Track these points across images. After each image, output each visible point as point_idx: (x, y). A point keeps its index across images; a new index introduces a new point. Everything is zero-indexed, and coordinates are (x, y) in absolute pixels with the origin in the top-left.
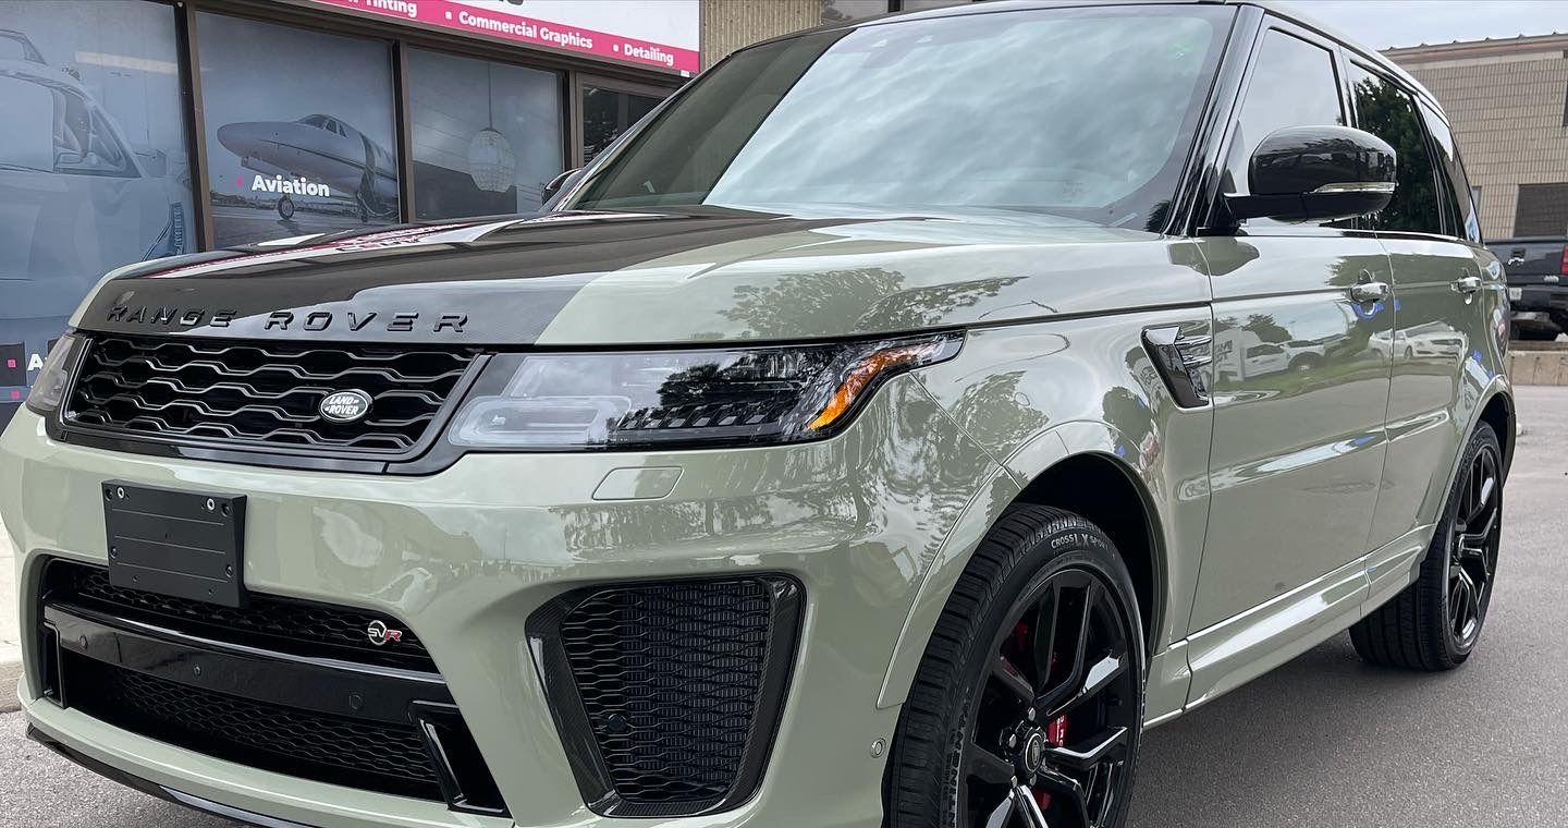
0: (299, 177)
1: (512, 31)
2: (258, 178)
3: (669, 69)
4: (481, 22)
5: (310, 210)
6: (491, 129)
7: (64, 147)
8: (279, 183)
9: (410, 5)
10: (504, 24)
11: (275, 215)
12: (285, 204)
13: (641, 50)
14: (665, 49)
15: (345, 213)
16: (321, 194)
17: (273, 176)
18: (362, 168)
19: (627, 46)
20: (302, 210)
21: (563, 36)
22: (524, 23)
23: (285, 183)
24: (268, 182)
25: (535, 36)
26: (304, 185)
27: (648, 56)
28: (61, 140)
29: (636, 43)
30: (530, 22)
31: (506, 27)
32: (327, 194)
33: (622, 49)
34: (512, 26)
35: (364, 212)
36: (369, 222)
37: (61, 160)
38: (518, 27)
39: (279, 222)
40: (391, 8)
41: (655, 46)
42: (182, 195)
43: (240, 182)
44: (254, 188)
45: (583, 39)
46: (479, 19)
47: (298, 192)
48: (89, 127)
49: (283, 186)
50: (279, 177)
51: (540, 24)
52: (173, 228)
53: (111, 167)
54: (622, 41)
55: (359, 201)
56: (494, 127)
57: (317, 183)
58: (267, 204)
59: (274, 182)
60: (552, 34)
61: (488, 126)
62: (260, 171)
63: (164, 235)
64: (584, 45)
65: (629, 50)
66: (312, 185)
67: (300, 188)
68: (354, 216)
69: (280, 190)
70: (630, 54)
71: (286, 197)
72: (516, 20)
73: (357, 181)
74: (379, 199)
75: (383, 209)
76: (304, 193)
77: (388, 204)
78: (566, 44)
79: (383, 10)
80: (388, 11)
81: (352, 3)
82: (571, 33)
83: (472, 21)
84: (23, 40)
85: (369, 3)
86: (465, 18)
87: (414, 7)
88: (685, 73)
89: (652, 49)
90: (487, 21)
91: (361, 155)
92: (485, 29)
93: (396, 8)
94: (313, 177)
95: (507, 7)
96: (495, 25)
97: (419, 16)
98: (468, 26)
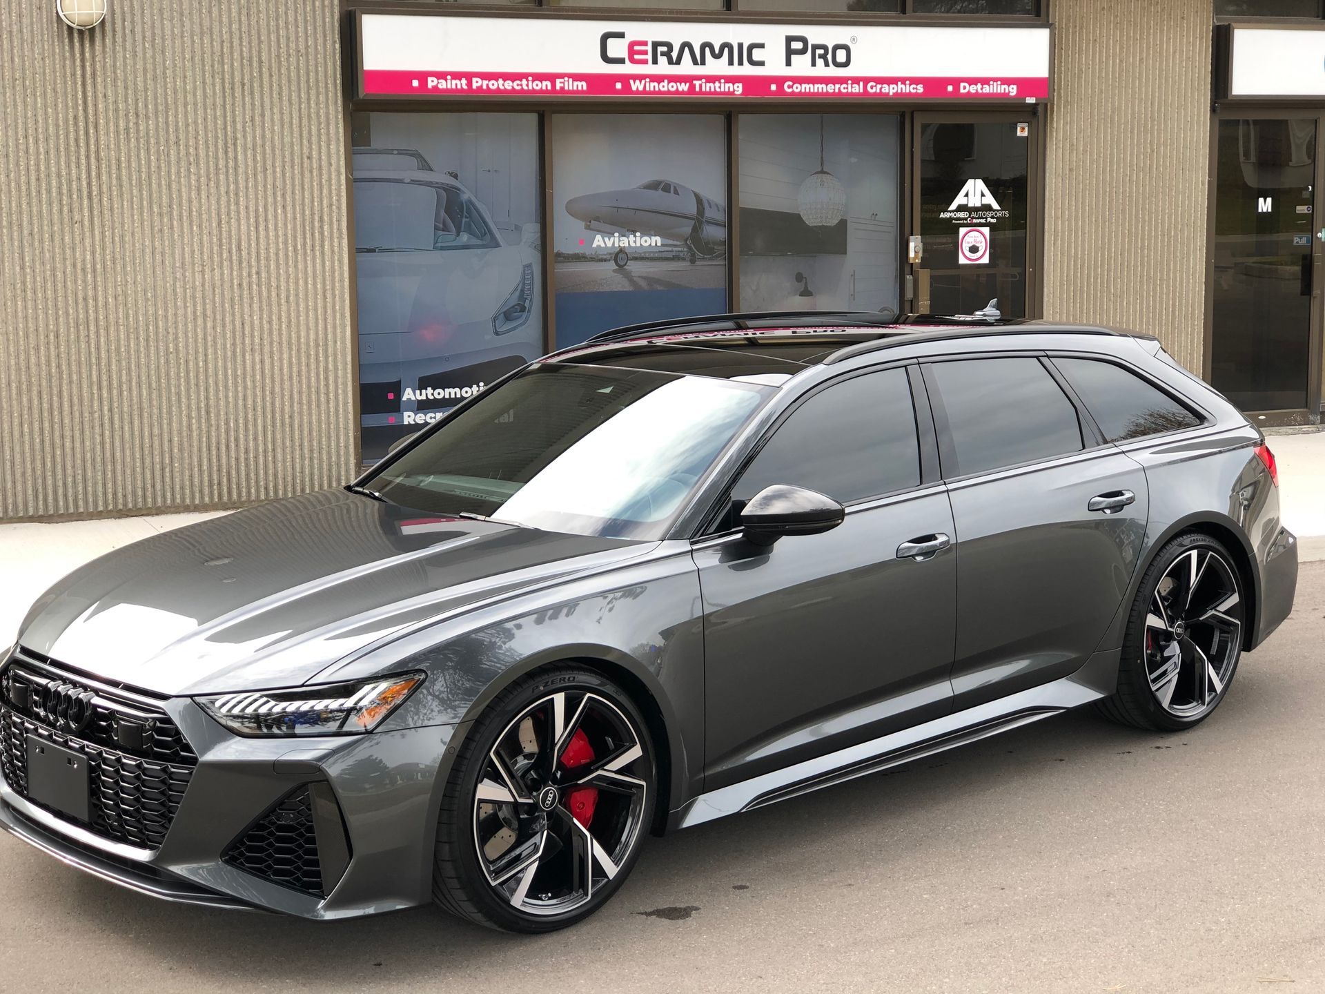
0: (634, 232)
1: (837, 91)
2: (599, 237)
3: (1012, 99)
4: (806, 88)
5: (642, 259)
6: (822, 172)
7: (443, 231)
8: (617, 239)
9: (736, 85)
10: (830, 85)
11: (612, 265)
12: (620, 256)
13: (979, 86)
14: (1007, 81)
15: (676, 258)
17: (611, 235)
18: (694, 219)
19: (962, 85)
20: (635, 259)
21: (892, 86)
22: (850, 82)
23: (621, 239)
24: (606, 239)
25: (861, 91)
26: (638, 239)
27: (987, 89)
28: (441, 226)
29: (972, 81)
30: (856, 80)
31: (830, 88)
32: (659, 244)
33: (957, 88)
34: (837, 86)
35: (693, 255)
36: (697, 263)
37: (440, 240)
38: (845, 86)
39: (614, 271)
40: (718, 90)
41: (995, 80)
42: (533, 258)
43: (582, 242)
44: (594, 245)
45: (914, 86)
46: (804, 86)
47: (633, 244)
48: (462, 212)
49: (619, 241)
50: (616, 234)
51: (866, 80)
52: (524, 284)
53: (479, 242)
54: (956, 82)
55: (689, 248)
56: (825, 170)
57: (650, 236)
58: (605, 257)
59: (612, 239)
60: (879, 86)
61: (820, 170)
62: (599, 231)
63: (516, 289)
64: (914, 92)
65: (965, 88)
66: (645, 238)
67: (635, 242)
68: (684, 259)
69: (616, 245)
70: (966, 91)
71: (621, 250)
72: (842, 80)
73: (687, 229)
74: (707, 243)
75: (711, 251)
76: (638, 245)
77: (715, 247)
78: (896, 94)
79: (710, 93)
80: (715, 93)
81: (683, 93)
82: (899, 83)
83: (797, 88)
84: (416, 155)
85: (697, 89)
86: (789, 87)
87: (740, 85)
88: (1031, 100)
89: (991, 83)
90: (811, 86)
91: (693, 210)
92: (810, 93)
93: (722, 90)
94: (647, 232)
95: (833, 72)
96: (820, 88)
97: (744, 93)
98: (793, 93)
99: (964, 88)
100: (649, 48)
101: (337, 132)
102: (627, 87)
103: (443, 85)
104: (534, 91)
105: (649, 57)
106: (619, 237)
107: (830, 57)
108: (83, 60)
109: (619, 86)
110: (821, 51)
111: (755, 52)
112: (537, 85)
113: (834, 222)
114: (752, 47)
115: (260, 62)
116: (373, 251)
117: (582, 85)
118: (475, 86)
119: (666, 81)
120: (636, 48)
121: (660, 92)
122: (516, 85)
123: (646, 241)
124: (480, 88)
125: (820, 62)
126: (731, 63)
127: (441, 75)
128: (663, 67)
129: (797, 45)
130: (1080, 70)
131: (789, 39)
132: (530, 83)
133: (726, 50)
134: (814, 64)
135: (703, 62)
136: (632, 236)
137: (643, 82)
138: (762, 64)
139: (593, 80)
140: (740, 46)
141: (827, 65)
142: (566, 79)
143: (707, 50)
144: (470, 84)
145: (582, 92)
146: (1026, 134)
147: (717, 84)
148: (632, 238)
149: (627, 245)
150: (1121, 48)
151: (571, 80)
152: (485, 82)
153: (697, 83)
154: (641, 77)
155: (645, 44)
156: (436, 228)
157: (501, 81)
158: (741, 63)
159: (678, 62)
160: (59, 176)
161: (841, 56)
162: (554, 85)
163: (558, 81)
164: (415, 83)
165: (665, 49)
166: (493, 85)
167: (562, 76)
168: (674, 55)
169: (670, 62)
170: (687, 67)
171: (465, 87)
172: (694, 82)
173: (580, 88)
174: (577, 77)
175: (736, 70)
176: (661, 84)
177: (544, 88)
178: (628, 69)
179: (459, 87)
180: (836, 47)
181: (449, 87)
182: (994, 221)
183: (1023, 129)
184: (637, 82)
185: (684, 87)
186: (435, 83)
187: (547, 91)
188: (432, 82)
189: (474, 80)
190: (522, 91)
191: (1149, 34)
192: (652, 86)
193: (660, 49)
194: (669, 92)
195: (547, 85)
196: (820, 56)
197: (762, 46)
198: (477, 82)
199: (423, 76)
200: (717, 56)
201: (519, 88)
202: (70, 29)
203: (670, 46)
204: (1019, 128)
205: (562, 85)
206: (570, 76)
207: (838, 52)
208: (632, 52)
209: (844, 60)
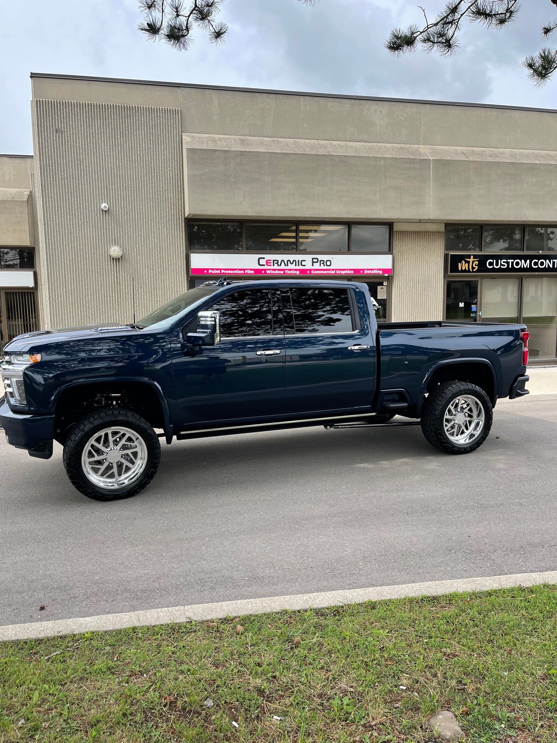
1: (327, 273)
3: (381, 274)
13: (370, 271)
14: (379, 270)
21: (344, 271)
22: (331, 270)
25: (335, 273)
27: (373, 272)
29: (368, 270)
30: (333, 270)
31: (325, 272)
33: (363, 272)
34: (327, 271)
41: (375, 269)
45: (350, 271)
46: (318, 271)
51: (336, 270)
54: (363, 270)
60: (340, 271)
64: (350, 273)
72: (329, 270)
78: (345, 274)
79: (290, 274)
80: (291, 274)
81: (282, 274)
82: (346, 271)
83: (315, 272)
85: (286, 273)
86: (313, 272)
88: (386, 275)
90: (320, 271)
92: (319, 274)
93: (293, 273)
95: (326, 267)
96: (322, 272)
97: (300, 274)
98: (314, 274)
99: (366, 272)
100: (272, 262)
101: (185, 285)
102: (265, 273)
103: (213, 272)
104: (239, 273)
105: (272, 264)
107: (325, 263)
108: (116, 266)
109: (263, 272)
110: (323, 262)
111: (303, 262)
114: (302, 261)
115: (163, 266)
117: (253, 272)
118: (222, 272)
119: (277, 271)
121: (275, 274)
122: (234, 272)
124: (224, 273)
125: (322, 265)
126: (296, 265)
127: (213, 269)
128: (276, 267)
129: (315, 260)
130: (402, 266)
131: (313, 259)
132: (238, 271)
133: (294, 262)
134: (320, 265)
135: (288, 265)
138: (305, 266)
139: (257, 271)
140: (299, 261)
141: (324, 266)
143: (289, 262)
144: (221, 272)
145: (253, 274)
146: (386, 284)
147: (292, 271)
150: (415, 260)
152: (225, 271)
153: (286, 271)
154: (270, 270)
155: (271, 260)
157: (229, 271)
158: (299, 265)
159: (280, 265)
160: (110, 296)
161: (328, 263)
162: (244, 272)
163: (246, 271)
164: (205, 272)
165: (277, 262)
166: (227, 272)
167: (247, 269)
168: (279, 263)
169: (278, 265)
170: (283, 267)
174: (251, 270)
175: (297, 267)
176: (275, 271)
178: (266, 267)
179: (218, 272)
180: (327, 261)
181: (215, 272)
185: (282, 272)
187: (242, 274)
188: (210, 271)
189: (222, 271)
190: (235, 273)
191: (424, 256)
192: (273, 272)
193: (275, 262)
194: (278, 274)
195: (242, 272)
196: (322, 263)
197: (305, 261)
198: (223, 271)
199: (208, 270)
200: (292, 263)
202: (113, 258)
203: (278, 261)
204: (384, 283)
206: (249, 269)
207: (328, 262)
208: (267, 263)
209: (329, 264)
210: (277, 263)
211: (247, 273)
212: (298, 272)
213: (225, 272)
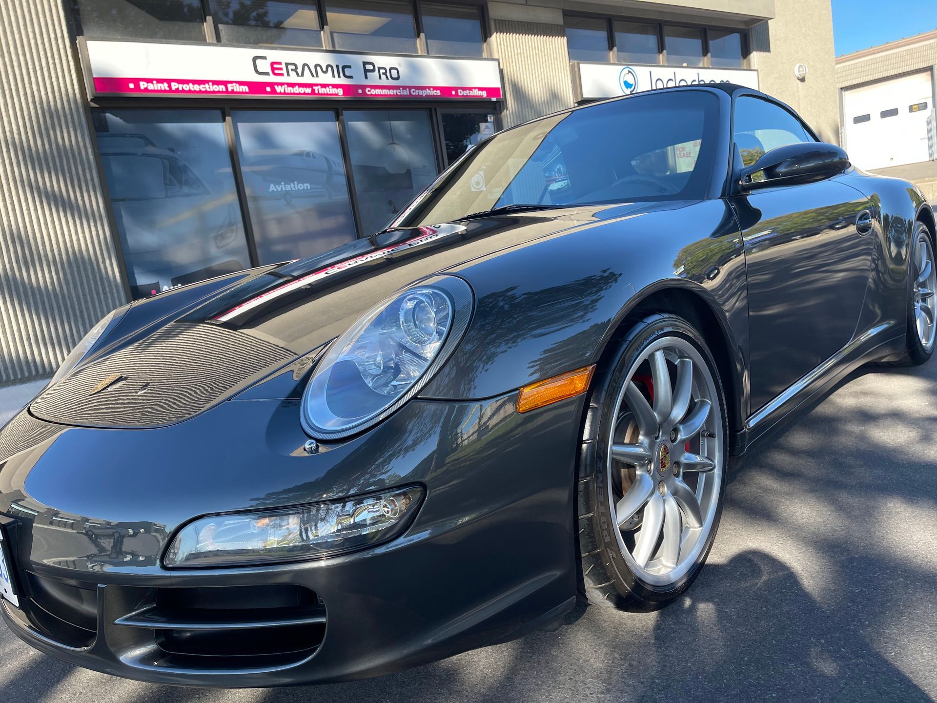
0: (293, 181)
1: (395, 93)
2: (272, 185)
3: (484, 98)
4: (378, 92)
5: (300, 197)
7: (170, 185)
8: (283, 186)
9: (339, 89)
10: (391, 90)
11: (283, 201)
12: (287, 196)
13: (468, 91)
14: (481, 89)
15: (320, 196)
16: (306, 188)
17: (279, 184)
18: (327, 172)
20: (296, 197)
21: (424, 91)
22: (401, 89)
24: (277, 186)
25: (408, 94)
26: (296, 185)
27: (471, 93)
28: (168, 182)
29: (464, 89)
30: (405, 88)
31: (391, 92)
32: (309, 188)
33: (457, 93)
34: (395, 91)
35: (330, 194)
36: (333, 198)
37: (169, 192)
38: (399, 91)
39: (285, 205)
40: (329, 92)
41: (475, 88)
42: (234, 199)
43: (262, 189)
44: (270, 190)
45: (435, 91)
46: (377, 90)
47: (294, 189)
48: (181, 173)
49: (285, 187)
50: (283, 183)
51: (410, 88)
52: (230, 216)
53: (196, 192)
54: (456, 89)
55: (327, 189)
56: (395, 142)
57: (303, 183)
58: (278, 197)
59: (280, 186)
60: (417, 91)
61: (392, 142)
62: (272, 182)
63: (225, 220)
64: (435, 94)
66: (300, 185)
67: (294, 187)
68: (325, 196)
69: (284, 190)
70: (462, 94)
71: (287, 192)
72: (397, 88)
73: (323, 178)
74: (336, 186)
75: (340, 191)
76: (297, 189)
77: (342, 188)
78: (426, 95)
79: (324, 94)
80: (327, 94)
81: (308, 94)
82: (427, 90)
83: (374, 92)
84: (143, 137)
85: (317, 92)
86: (369, 91)
87: (341, 90)
88: (494, 99)
89: (473, 90)
90: (381, 90)
91: (325, 166)
92: (381, 95)
93: (331, 92)
94: (301, 181)
95: (391, 82)
96: (385, 92)
97: (344, 94)
98: (371, 95)
99: (461, 93)
100: (283, 66)
102: (274, 91)
103: (151, 87)
104: (214, 92)
105: (284, 72)
106: (285, 185)
107: (388, 74)
109: (268, 89)
110: (384, 71)
111: (346, 70)
112: (216, 88)
113: (404, 171)
114: (344, 67)
116: (123, 200)
117: (245, 88)
118: (173, 88)
119: (297, 87)
120: (276, 66)
121: (294, 94)
122: (202, 87)
123: (301, 187)
124: (177, 90)
125: (383, 77)
126: (334, 76)
127: (149, 81)
128: (293, 78)
129: (370, 67)
131: (364, 63)
132: (211, 87)
133: (330, 69)
134: (380, 78)
135: (317, 76)
136: (292, 184)
137: (283, 87)
138: (351, 77)
139: (255, 87)
140: (337, 66)
141: (387, 78)
142: (234, 84)
143: (318, 68)
144: (170, 86)
145: (246, 93)
146: (492, 120)
147: (327, 88)
148: (292, 185)
149: (290, 189)
151: (237, 85)
152: (180, 85)
153: (315, 88)
154: (282, 84)
155: (280, 63)
156: (165, 184)
157: (191, 85)
158: (339, 76)
159: (302, 75)
162: (227, 88)
163: (229, 86)
164: (131, 86)
165: (293, 67)
166: (186, 87)
167: (231, 82)
168: (300, 71)
169: (298, 75)
170: (307, 79)
171: (167, 89)
172: (314, 88)
173: (244, 91)
174: (241, 83)
175: (337, 81)
176: (295, 89)
177: (221, 90)
178: (272, 79)
179: (163, 89)
180: (391, 69)
181: (156, 89)
182: (485, 167)
183: (490, 117)
184: (280, 87)
185: (308, 90)
186: (145, 86)
187: (222, 92)
188: (143, 85)
190: (206, 91)
192: (289, 90)
193: (290, 67)
194: (300, 94)
195: (222, 88)
196: (383, 74)
197: (349, 67)
198: (174, 86)
199: (136, 81)
200: (326, 72)
201: (204, 90)
203: (296, 65)
204: (489, 118)
205: (232, 88)
206: (236, 82)
207: (393, 71)
208: (273, 69)
209: (396, 76)
210: (295, 70)
211: (233, 90)
212: (340, 92)
213: (180, 87)
